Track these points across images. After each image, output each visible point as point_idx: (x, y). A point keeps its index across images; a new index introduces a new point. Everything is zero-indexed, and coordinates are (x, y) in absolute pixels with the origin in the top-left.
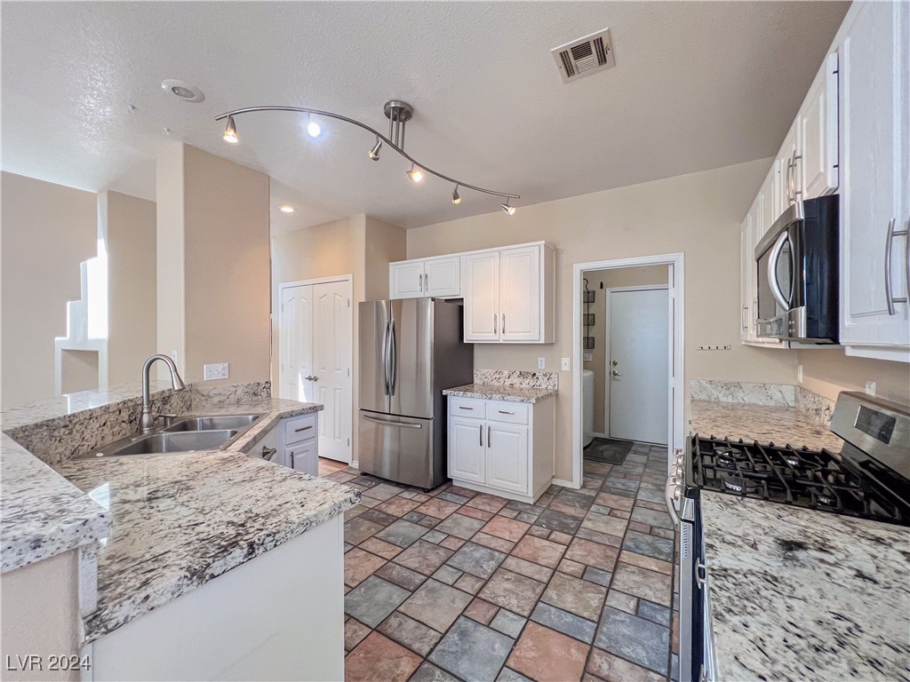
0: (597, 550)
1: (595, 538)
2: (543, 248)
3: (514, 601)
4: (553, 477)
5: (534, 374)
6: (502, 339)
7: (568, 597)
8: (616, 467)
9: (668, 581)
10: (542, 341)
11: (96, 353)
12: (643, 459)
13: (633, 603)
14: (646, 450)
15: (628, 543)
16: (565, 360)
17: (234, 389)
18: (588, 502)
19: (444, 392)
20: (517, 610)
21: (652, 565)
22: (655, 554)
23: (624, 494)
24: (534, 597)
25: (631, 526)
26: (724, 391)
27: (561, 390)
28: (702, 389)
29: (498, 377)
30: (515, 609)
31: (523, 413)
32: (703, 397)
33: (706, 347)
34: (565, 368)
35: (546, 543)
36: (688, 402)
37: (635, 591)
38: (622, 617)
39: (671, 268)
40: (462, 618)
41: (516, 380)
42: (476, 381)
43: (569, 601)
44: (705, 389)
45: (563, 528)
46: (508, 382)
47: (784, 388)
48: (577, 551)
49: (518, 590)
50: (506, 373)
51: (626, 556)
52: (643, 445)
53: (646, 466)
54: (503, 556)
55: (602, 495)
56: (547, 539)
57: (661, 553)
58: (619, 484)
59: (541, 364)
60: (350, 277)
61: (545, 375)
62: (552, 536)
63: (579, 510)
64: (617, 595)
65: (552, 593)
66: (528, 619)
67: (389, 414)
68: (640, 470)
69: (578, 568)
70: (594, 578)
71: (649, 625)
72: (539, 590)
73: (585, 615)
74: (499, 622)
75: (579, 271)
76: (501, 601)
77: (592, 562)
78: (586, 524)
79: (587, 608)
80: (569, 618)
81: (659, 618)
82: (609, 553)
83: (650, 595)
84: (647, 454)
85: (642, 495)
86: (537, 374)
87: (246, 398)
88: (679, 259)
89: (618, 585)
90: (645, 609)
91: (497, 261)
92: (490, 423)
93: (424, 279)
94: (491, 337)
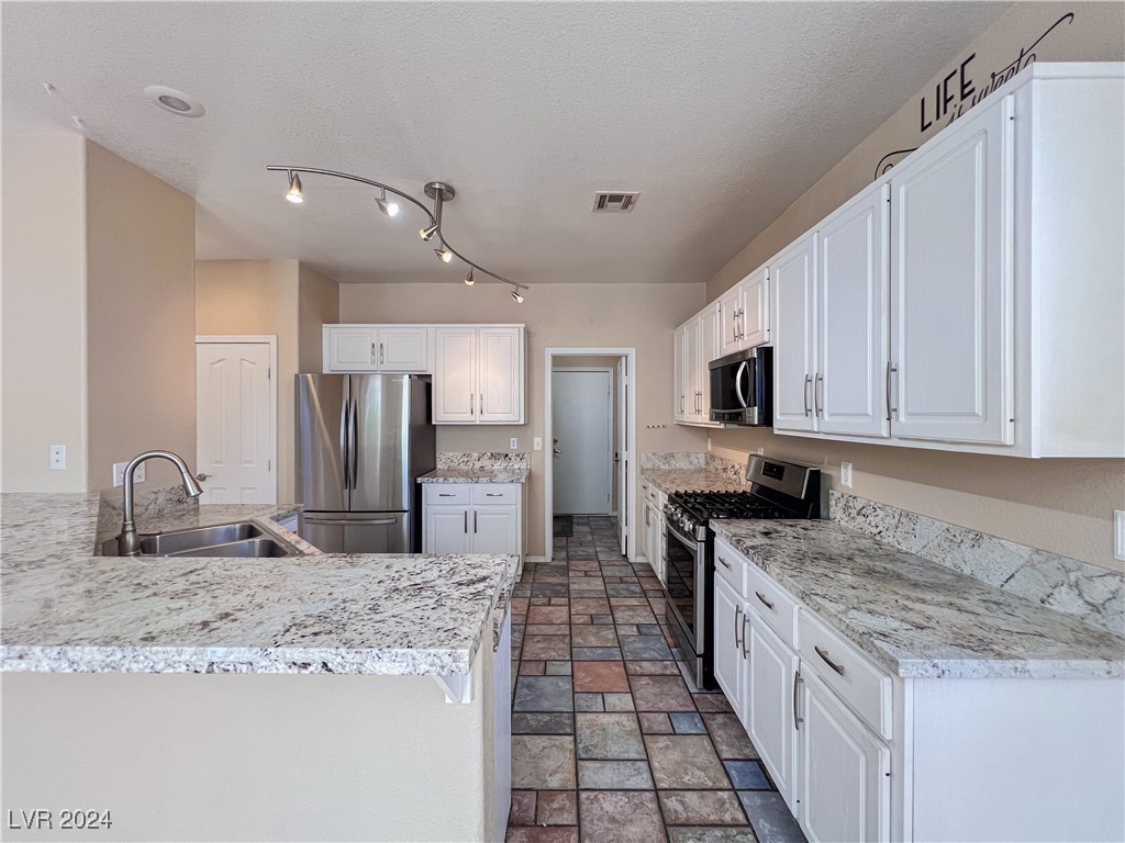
0: (592, 603)
1: (586, 595)
2: (522, 330)
3: (553, 654)
4: (527, 555)
5: (507, 455)
6: (477, 419)
7: (590, 638)
8: (570, 539)
9: (649, 609)
10: (522, 422)
12: (585, 529)
13: (635, 629)
14: (586, 520)
15: (611, 592)
16: (537, 440)
17: (153, 496)
18: (565, 571)
19: (419, 480)
20: (561, 658)
21: (634, 602)
22: (632, 595)
23: (587, 558)
24: (567, 647)
25: (607, 580)
26: (663, 461)
27: (533, 469)
29: (466, 459)
30: (557, 658)
33: (651, 426)
34: (537, 447)
35: (550, 608)
36: (639, 472)
37: (632, 621)
38: (632, 639)
39: (624, 359)
40: (521, 678)
41: (486, 463)
42: (440, 465)
43: (593, 641)
45: (558, 594)
47: (699, 456)
48: (577, 607)
49: (552, 645)
50: (475, 455)
51: (614, 601)
52: (582, 516)
53: (592, 534)
54: (522, 627)
55: (572, 562)
56: (549, 605)
57: (635, 593)
58: (581, 551)
59: (514, 444)
60: (273, 339)
61: (518, 456)
62: (553, 602)
63: (561, 578)
64: (622, 627)
65: (577, 640)
66: (571, 660)
67: (350, 512)
68: (589, 538)
69: (586, 619)
70: (601, 621)
71: (651, 637)
72: (567, 640)
73: (609, 645)
74: (551, 669)
75: (550, 355)
76: (543, 656)
77: (594, 612)
78: (572, 587)
79: (608, 640)
80: (600, 651)
81: (654, 632)
82: (602, 602)
83: (643, 621)
84: (588, 524)
85: (602, 557)
86: (510, 455)
87: (169, 508)
88: (632, 353)
89: (620, 621)
90: (644, 630)
91: (473, 339)
92: (476, 508)
93: (378, 349)
94: (464, 417)
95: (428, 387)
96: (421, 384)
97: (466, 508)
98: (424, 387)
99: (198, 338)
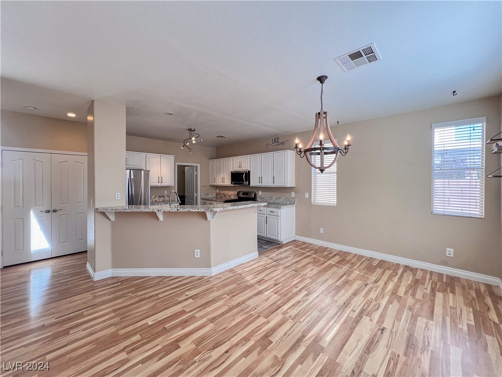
2: (174, 157)
6: (160, 185)
10: (173, 186)
41: (157, 199)
46: (154, 200)
59: (166, 192)
91: (159, 159)
94: (156, 184)
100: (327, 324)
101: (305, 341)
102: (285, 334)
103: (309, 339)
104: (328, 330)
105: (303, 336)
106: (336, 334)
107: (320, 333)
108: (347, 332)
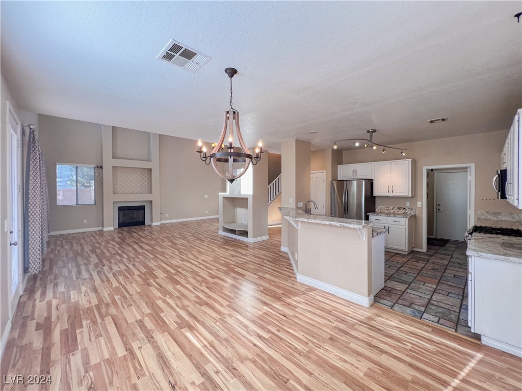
2: (410, 162)
4: (413, 247)
5: (404, 208)
6: (391, 195)
7: (429, 272)
8: (441, 248)
10: (410, 196)
11: (246, 199)
12: (454, 246)
14: (456, 243)
16: (419, 203)
18: (430, 256)
19: (368, 214)
23: (446, 255)
26: (493, 216)
27: (417, 214)
28: (483, 214)
29: (387, 209)
31: (404, 222)
32: (483, 217)
33: (485, 199)
34: (419, 206)
36: (476, 219)
39: (469, 169)
41: (396, 211)
42: (377, 210)
44: (484, 215)
46: (392, 211)
50: (391, 208)
52: (455, 241)
53: (456, 248)
55: (436, 254)
58: (445, 252)
59: (408, 204)
60: (325, 171)
61: (410, 209)
68: (454, 249)
69: (431, 268)
74: (409, 274)
75: (426, 170)
77: (436, 268)
84: (457, 245)
85: (455, 256)
86: (406, 208)
88: (473, 166)
91: (389, 166)
92: (389, 225)
93: (355, 172)
94: (386, 194)
95: (372, 184)
96: (369, 183)
97: (385, 225)
98: (370, 184)
99: (311, 172)
100: (205, 338)
101: (194, 322)
102: (205, 312)
103: (194, 323)
104: (198, 338)
105: (198, 321)
106: (190, 341)
107: (197, 331)
108: (189, 350)
